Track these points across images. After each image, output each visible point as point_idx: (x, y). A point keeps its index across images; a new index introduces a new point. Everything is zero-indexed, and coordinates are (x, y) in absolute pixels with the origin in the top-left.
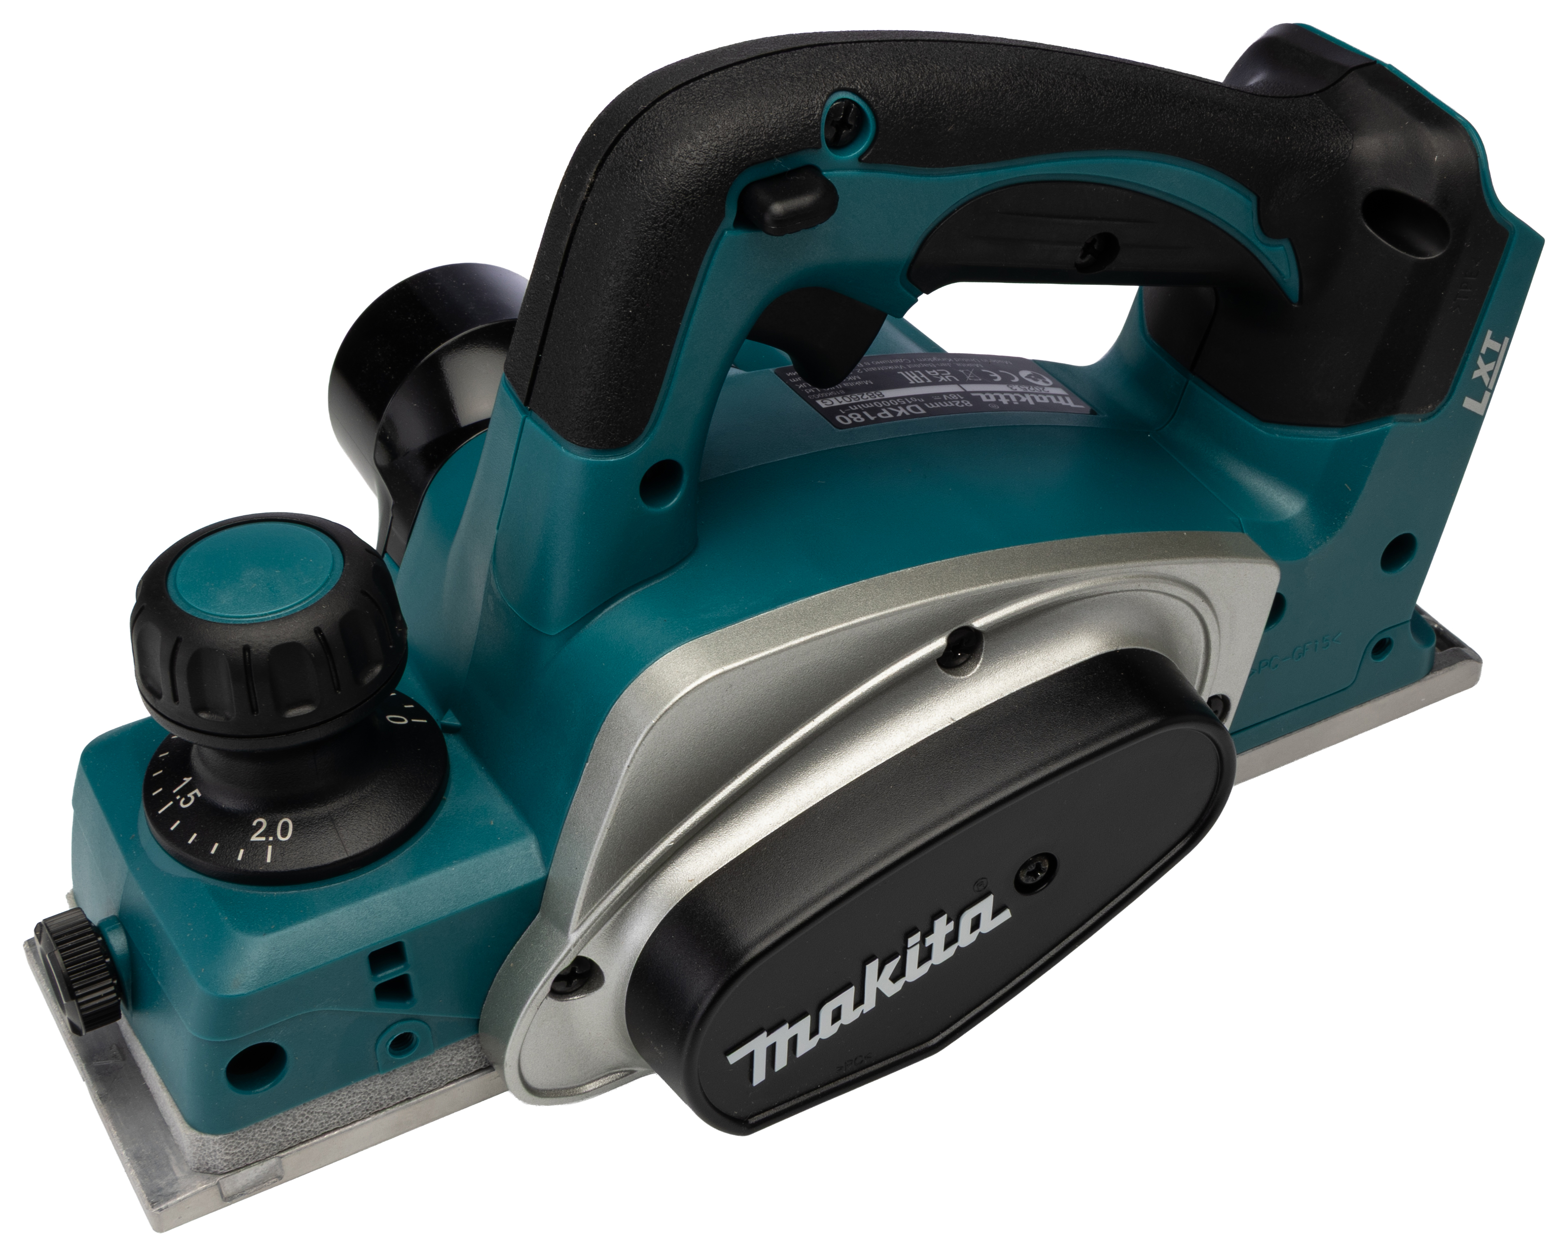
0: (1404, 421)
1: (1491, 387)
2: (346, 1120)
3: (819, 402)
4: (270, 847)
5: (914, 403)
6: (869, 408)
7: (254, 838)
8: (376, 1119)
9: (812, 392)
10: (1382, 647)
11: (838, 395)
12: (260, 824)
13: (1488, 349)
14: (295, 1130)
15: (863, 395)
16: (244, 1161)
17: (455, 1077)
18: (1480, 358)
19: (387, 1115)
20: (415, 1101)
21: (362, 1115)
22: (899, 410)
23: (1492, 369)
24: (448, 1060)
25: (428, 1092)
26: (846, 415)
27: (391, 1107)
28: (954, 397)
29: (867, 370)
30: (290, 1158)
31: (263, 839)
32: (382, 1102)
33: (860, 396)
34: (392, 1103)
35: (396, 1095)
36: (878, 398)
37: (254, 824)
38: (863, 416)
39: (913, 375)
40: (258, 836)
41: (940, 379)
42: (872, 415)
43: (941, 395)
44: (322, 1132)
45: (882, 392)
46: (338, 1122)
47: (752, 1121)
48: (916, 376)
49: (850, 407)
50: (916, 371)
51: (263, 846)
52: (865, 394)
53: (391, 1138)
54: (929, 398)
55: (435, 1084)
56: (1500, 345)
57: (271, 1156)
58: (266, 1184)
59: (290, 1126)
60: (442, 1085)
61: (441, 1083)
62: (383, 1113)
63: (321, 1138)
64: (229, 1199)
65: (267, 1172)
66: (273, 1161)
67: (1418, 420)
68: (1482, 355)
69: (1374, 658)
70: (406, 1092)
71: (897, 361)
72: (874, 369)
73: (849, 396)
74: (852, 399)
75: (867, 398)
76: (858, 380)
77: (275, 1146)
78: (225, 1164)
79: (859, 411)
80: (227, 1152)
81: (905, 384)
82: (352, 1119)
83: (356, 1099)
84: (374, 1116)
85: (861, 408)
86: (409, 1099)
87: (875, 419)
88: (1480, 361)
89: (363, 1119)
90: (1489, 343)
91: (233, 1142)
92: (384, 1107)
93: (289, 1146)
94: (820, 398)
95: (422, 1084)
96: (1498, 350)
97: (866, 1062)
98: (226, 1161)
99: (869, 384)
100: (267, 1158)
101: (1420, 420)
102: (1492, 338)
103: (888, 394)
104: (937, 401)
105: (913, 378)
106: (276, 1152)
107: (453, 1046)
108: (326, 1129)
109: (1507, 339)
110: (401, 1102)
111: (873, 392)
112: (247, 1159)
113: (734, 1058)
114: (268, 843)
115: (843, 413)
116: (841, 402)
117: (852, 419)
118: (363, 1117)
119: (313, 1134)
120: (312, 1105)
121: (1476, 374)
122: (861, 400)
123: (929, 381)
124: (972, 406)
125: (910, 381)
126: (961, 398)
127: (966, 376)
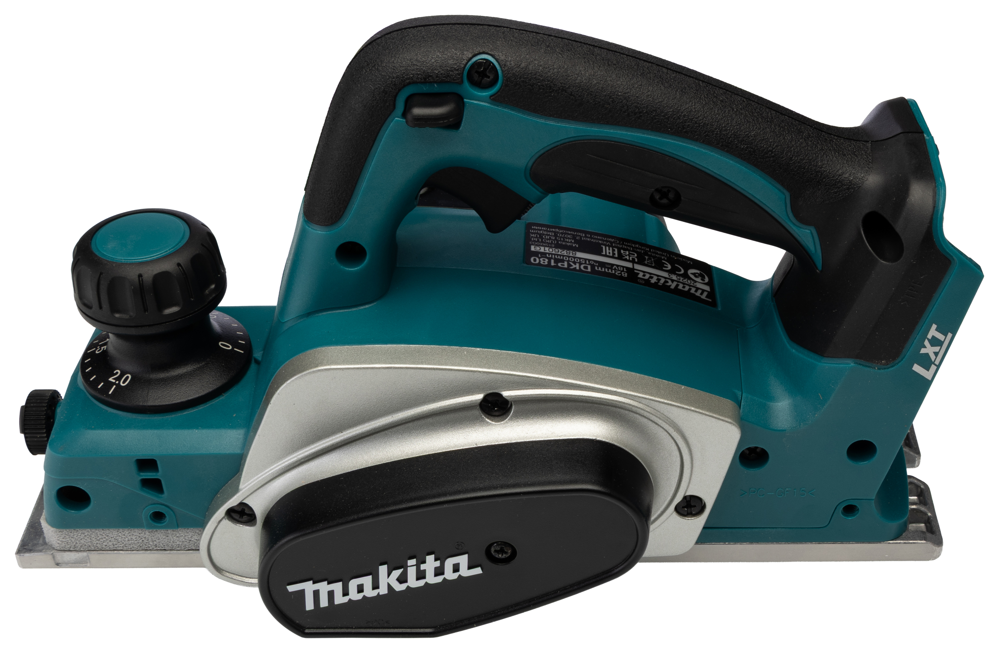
0: (863, 365)
1: (937, 362)
2: (128, 547)
3: (533, 246)
4: (114, 386)
5: (590, 263)
6: (558, 258)
7: (111, 379)
8: (144, 553)
9: (535, 240)
10: (850, 510)
12: (117, 373)
13: (933, 337)
14: (97, 542)
16: (68, 548)
17: (194, 548)
18: (926, 340)
19: (150, 553)
20: (169, 552)
21: (137, 548)
22: (576, 265)
23: (938, 351)
24: (189, 537)
25: (177, 550)
27: (154, 550)
28: (621, 268)
30: (94, 556)
31: (114, 381)
32: (150, 546)
33: (560, 251)
34: (155, 549)
35: (158, 544)
37: (115, 372)
38: (549, 261)
39: (609, 250)
40: (113, 379)
41: (624, 257)
43: (613, 265)
44: (113, 549)
46: (123, 547)
47: (307, 631)
49: (548, 255)
51: (112, 384)
53: (155, 567)
54: (603, 264)
55: (181, 547)
56: (945, 337)
57: (84, 551)
58: (81, 565)
59: (95, 538)
60: (185, 549)
61: (185, 548)
62: (149, 552)
63: (112, 552)
64: (58, 565)
65: (81, 558)
66: (85, 554)
67: (875, 368)
68: (928, 339)
69: (843, 514)
70: (164, 546)
73: (554, 249)
74: (554, 251)
75: (564, 253)
77: (86, 546)
78: (58, 545)
79: (550, 258)
80: (58, 539)
82: (131, 548)
83: (134, 537)
84: (143, 551)
85: (553, 257)
86: (165, 550)
88: (926, 343)
89: (137, 551)
90: (933, 332)
91: (62, 535)
92: (150, 549)
93: (94, 549)
95: (173, 544)
96: (943, 340)
97: (386, 625)
98: (58, 543)
100: (81, 551)
101: (876, 368)
102: (936, 330)
103: (580, 255)
104: (606, 267)
106: (87, 549)
107: (192, 530)
108: (116, 548)
109: (950, 335)
110: (161, 550)
111: (571, 252)
112: (70, 547)
113: (292, 588)
114: (114, 384)
118: (138, 549)
119: (108, 548)
120: (107, 532)
121: (923, 351)
122: (559, 253)
123: (616, 256)
124: (626, 276)
125: (603, 252)
126: (625, 270)
127: (646, 261)
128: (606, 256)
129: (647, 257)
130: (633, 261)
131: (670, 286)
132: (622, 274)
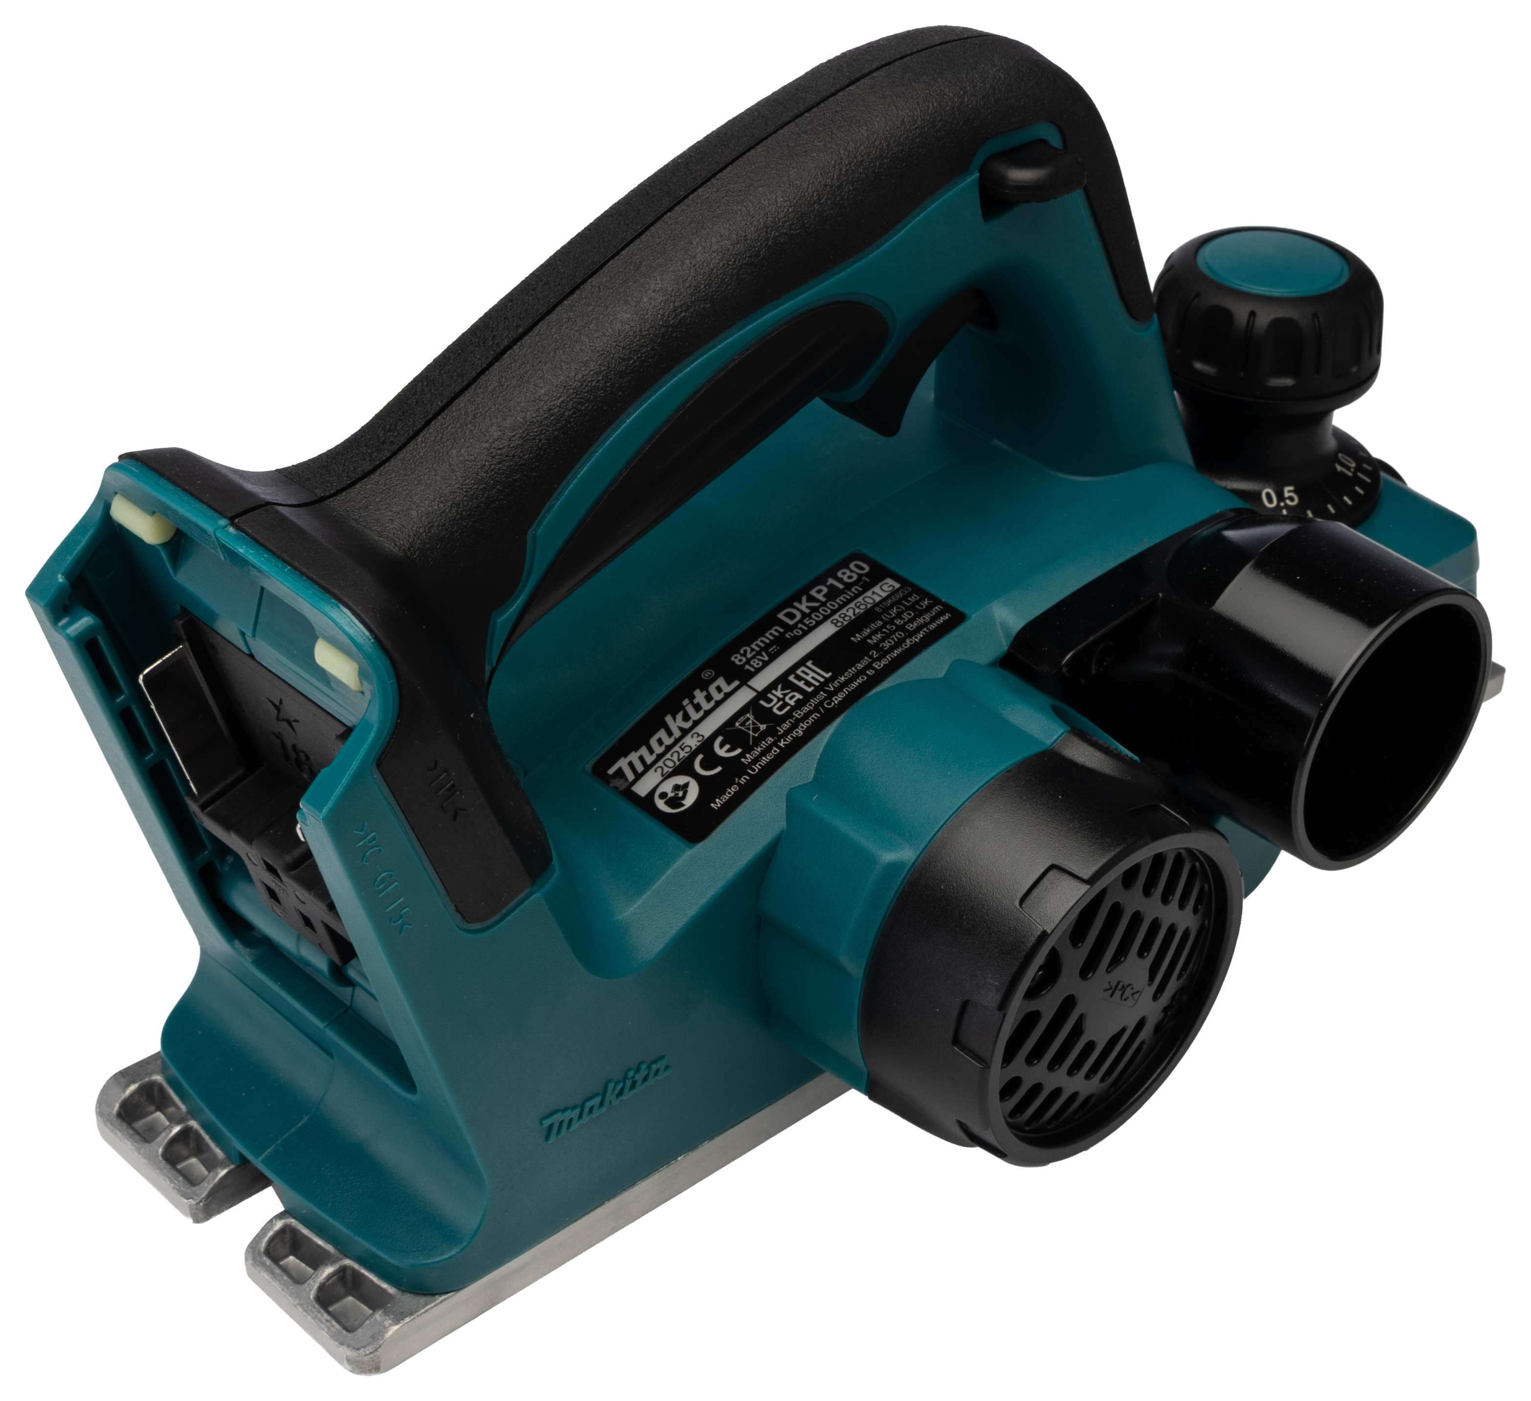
3: (897, 585)
5: (795, 626)
6: (840, 596)
9: (911, 597)
11: (880, 602)
15: (854, 615)
22: (808, 607)
26: (860, 576)
28: (756, 663)
29: (866, 661)
33: (857, 611)
36: (836, 616)
38: (840, 580)
39: (813, 678)
41: (782, 689)
42: (832, 585)
43: (773, 657)
45: (837, 629)
48: (809, 678)
49: (860, 589)
50: (812, 688)
52: (853, 617)
54: (784, 644)
71: (840, 697)
72: (860, 666)
73: (869, 606)
74: (863, 602)
75: (847, 611)
76: (869, 637)
79: (848, 586)
81: (817, 656)
85: (849, 593)
87: (827, 581)
94: (897, 591)
99: (855, 637)
103: (826, 631)
104: (772, 643)
105: (812, 674)
111: (845, 623)
115: (864, 578)
116: (874, 593)
117: (852, 571)
122: (852, 605)
123: (791, 678)
124: (733, 659)
125: (813, 664)
126: (747, 667)
127: (754, 718)
128: (802, 662)
129: (763, 727)
130: (763, 695)
131: (674, 719)
132: (742, 655)
